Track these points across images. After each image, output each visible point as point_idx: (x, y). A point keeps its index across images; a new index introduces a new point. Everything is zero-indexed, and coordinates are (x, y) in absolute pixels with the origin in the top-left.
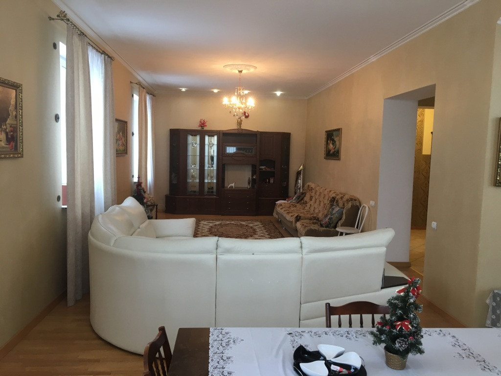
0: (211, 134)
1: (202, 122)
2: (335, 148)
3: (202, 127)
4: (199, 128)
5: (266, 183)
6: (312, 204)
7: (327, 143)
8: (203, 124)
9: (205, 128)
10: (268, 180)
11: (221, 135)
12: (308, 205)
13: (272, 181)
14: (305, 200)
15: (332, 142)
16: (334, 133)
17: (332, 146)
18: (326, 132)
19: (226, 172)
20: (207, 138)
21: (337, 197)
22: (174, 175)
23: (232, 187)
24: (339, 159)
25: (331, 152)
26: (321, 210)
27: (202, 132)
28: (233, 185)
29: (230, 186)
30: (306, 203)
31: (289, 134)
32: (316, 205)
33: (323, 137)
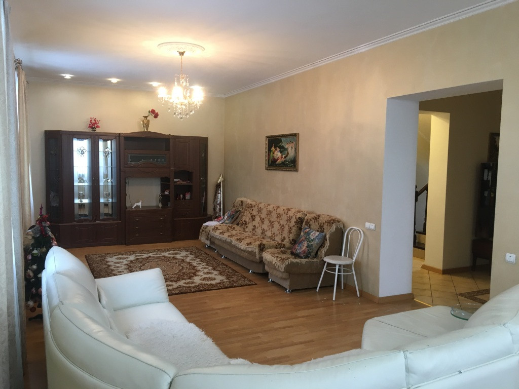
0: (106, 137)
1: (93, 122)
2: (285, 157)
3: (93, 128)
4: (90, 130)
5: (180, 199)
6: (257, 225)
7: (270, 150)
8: (93, 125)
9: (98, 130)
10: (181, 196)
11: (122, 139)
12: (250, 227)
13: (188, 197)
14: (243, 220)
15: (278, 149)
16: (283, 139)
17: (279, 154)
18: (268, 137)
19: (127, 188)
20: (101, 143)
21: (306, 218)
22: (52, 194)
23: (138, 207)
24: (296, 170)
25: (279, 161)
26: (277, 232)
27: (93, 135)
28: (140, 204)
29: (135, 205)
30: (246, 224)
31: (206, 139)
32: (265, 227)
33: (263, 144)
